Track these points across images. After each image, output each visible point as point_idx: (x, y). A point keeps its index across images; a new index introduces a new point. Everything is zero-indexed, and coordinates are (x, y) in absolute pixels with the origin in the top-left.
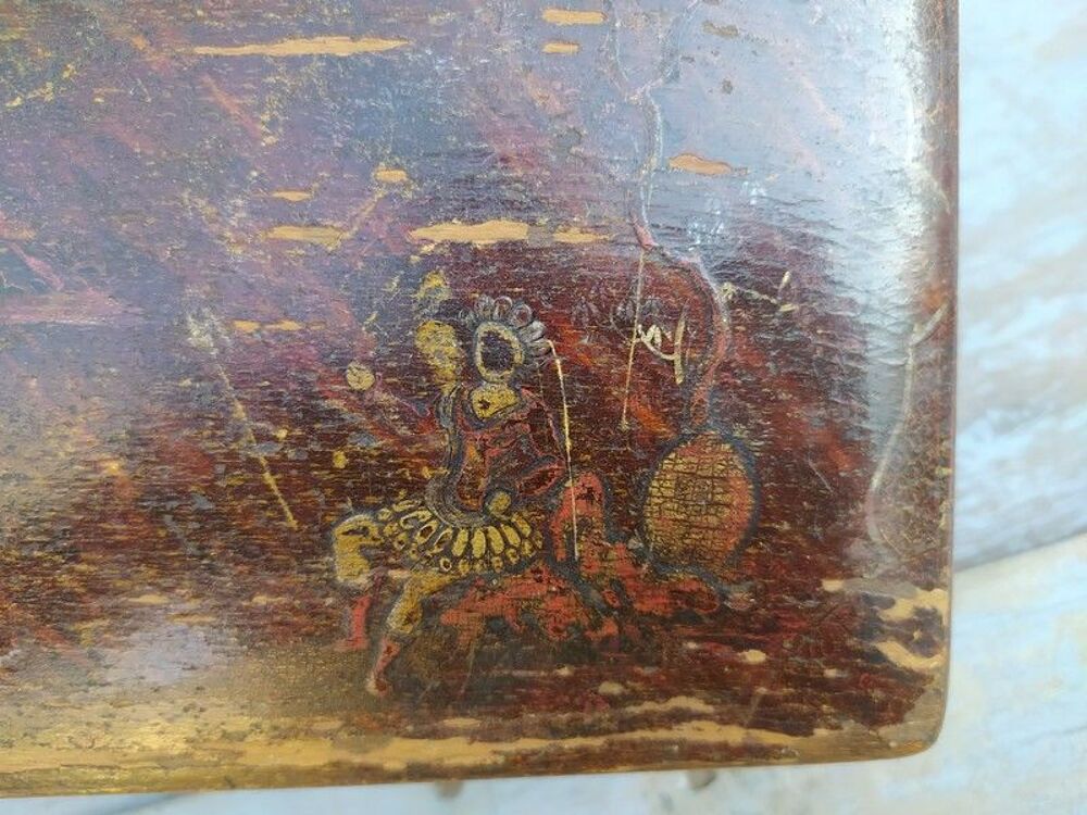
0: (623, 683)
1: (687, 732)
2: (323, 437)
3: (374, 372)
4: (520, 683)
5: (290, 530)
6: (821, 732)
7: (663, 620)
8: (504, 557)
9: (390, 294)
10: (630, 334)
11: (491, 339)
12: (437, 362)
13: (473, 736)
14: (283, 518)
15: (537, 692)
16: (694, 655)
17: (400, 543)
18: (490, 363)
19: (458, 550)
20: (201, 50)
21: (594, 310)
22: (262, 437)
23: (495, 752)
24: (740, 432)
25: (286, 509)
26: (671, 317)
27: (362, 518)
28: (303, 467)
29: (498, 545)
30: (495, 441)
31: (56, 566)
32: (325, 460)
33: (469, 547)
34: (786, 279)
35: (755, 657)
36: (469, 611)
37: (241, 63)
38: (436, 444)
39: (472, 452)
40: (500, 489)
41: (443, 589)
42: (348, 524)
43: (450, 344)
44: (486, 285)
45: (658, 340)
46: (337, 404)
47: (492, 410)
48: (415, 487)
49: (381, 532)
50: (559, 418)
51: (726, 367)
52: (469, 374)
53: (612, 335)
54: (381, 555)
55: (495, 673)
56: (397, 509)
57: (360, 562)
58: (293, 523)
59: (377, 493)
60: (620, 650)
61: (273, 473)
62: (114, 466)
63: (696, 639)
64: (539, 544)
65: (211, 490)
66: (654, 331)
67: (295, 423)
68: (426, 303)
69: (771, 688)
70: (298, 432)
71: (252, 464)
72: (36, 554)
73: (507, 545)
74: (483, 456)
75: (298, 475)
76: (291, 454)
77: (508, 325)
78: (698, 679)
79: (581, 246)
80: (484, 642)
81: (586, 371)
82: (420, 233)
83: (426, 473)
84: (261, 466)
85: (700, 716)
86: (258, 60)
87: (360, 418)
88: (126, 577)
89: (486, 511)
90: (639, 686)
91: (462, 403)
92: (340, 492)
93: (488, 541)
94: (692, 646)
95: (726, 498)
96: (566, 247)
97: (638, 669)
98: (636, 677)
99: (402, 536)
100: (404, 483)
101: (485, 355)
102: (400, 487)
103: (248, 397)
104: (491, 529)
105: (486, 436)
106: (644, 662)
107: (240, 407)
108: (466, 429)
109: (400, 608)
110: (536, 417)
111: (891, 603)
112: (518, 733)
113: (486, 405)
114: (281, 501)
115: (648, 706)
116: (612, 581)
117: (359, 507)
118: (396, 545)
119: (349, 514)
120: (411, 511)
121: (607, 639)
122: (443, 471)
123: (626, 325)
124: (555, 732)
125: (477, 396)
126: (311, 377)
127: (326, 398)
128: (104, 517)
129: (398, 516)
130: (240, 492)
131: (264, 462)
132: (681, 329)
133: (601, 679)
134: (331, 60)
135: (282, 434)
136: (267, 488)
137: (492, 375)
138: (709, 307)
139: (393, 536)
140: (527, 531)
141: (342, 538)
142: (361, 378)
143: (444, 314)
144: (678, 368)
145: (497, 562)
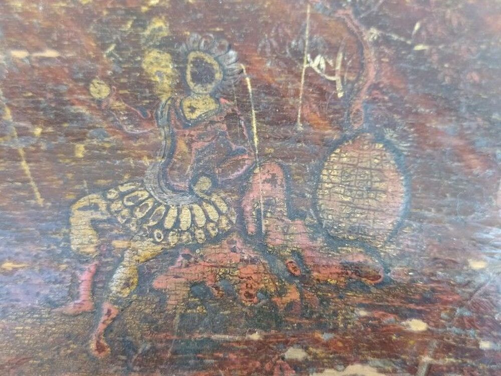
0: (306, 349)
2: (68, 133)
3: (110, 85)
4: (220, 346)
5: (37, 206)
7: (337, 288)
8: (206, 231)
9: (125, 32)
10: (302, 61)
11: (198, 62)
12: (158, 79)
14: (32, 197)
15: (232, 356)
16: (365, 321)
17: (123, 217)
18: (196, 78)
19: (169, 224)
21: (275, 44)
22: (23, 133)
24: (389, 134)
25: (36, 189)
26: (331, 50)
27: (94, 198)
28: (50, 154)
29: (201, 221)
30: (200, 137)
32: (70, 153)
33: (178, 221)
34: (417, 27)
35: (417, 326)
36: (176, 277)
38: (155, 139)
39: (182, 146)
40: (203, 174)
41: (156, 257)
42: (83, 202)
43: (167, 66)
44: (195, 26)
45: (323, 66)
46: (83, 110)
47: (198, 113)
48: (137, 173)
49: (108, 208)
50: (249, 121)
51: (375, 86)
52: (182, 88)
53: (286, 61)
55: (198, 336)
56: (123, 189)
58: (40, 201)
59: (107, 177)
60: (303, 315)
61: (28, 162)
63: (367, 307)
64: (234, 219)
66: (319, 60)
67: (48, 123)
68: (151, 37)
69: (435, 357)
70: (50, 129)
71: (13, 155)
73: (209, 220)
74: (190, 147)
75: (49, 162)
76: (44, 147)
77: (210, 54)
78: (371, 347)
80: (188, 306)
81: (269, 87)
83: (146, 161)
84: (20, 156)
87: (98, 119)
89: (191, 191)
90: (319, 351)
91: (175, 108)
93: (193, 216)
94: (363, 313)
95: (382, 186)
97: (318, 335)
98: (317, 342)
99: (125, 212)
100: (128, 170)
101: (193, 75)
102: (125, 173)
103: (15, 105)
104: (196, 206)
105: (192, 133)
106: (322, 327)
107: (8, 111)
108: (177, 127)
109: (120, 274)
110: (231, 117)
113: (193, 109)
114: (32, 184)
116: (293, 252)
117: (94, 189)
118: (119, 219)
119: (84, 194)
120: (133, 191)
121: (291, 305)
123: (298, 55)
125: (187, 103)
126: (63, 89)
127: (73, 104)
129: (122, 196)
131: (22, 152)
132: (340, 57)
133: (287, 344)
135: (38, 131)
136: (22, 173)
137: (198, 88)
138: (360, 46)
139: (118, 212)
140: (224, 208)
141: (77, 213)
142: (100, 90)
143: (165, 45)
144: (339, 86)
145: (200, 234)
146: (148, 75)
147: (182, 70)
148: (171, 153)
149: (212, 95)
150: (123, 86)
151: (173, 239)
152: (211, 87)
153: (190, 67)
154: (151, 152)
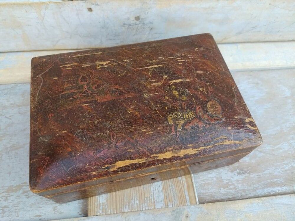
0: (212, 135)
1: (224, 143)
2: (164, 105)
4: (198, 136)
5: (161, 118)
9: (168, 88)
11: (182, 91)
12: (176, 95)
13: (193, 148)
14: (160, 116)
15: (201, 138)
19: (184, 117)
20: (140, 68)
21: (193, 87)
22: (156, 106)
24: (216, 99)
26: (202, 87)
27: (171, 115)
28: (161, 109)
30: (186, 103)
31: (130, 128)
32: (165, 108)
33: (186, 117)
34: (215, 82)
35: (229, 128)
36: (188, 126)
37: (145, 69)
38: (178, 104)
39: (183, 105)
40: (188, 109)
41: (184, 123)
42: (169, 116)
43: (177, 93)
44: (179, 86)
45: (202, 90)
46: (165, 101)
48: (177, 110)
49: (174, 116)
50: (193, 99)
51: (211, 92)
52: (180, 96)
53: (196, 90)
54: (174, 120)
55: (194, 135)
56: (175, 113)
57: (172, 121)
59: (172, 111)
60: (210, 129)
61: (158, 111)
62: (137, 113)
63: (220, 126)
64: (195, 115)
65: (150, 114)
68: (173, 89)
69: (234, 133)
70: (160, 105)
71: (155, 110)
72: (127, 126)
73: (191, 116)
74: (185, 105)
75: (162, 110)
76: (160, 108)
79: (189, 81)
80: (192, 130)
81: (194, 94)
82: (170, 82)
83: (178, 108)
85: (225, 139)
86: (147, 68)
87: (168, 102)
88: (140, 128)
89: (187, 112)
90: (215, 135)
91: (180, 99)
92: (167, 112)
93: (188, 116)
95: (217, 107)
96: (188, 81)
98: (214, 133)
99: (177, 116)
100: (175, 110)
103: (153, 102)
104: (188, 114)
105: (184, 102)
106: (214, 131)
108: (181, 102)
109: (179, 127)
110: (190, 99)
111: (245, 120)
112: (200, 146)
113: (183, 99)
114: (160, 114)
115: (217, 138)
116: (206, 119)
117: (170, 114)
119: (169, 115)
120: (177, 113)
121: (208, 128)
122: (180, 107)
123: (197, 88)
126: (161, 99)
127: (163, 101)
128: (136, 120)
129: (175, 114)
130: (154, 114)
132: (204, 88)
134: (155, 67)
135: (158, 106)
136: (158, 113)
137: (183, 95)
138: (207, 86)
139: (175, 117)
140: (193, 114)
141: (169, 118)
142: (167, 98)
143: (175, 90)
144: (205, 92)
146: (174, 95)
147: (179, 93)
148: (182, 106)
149: (186, 96)
150: (170, 97)
151: (186, 120)
152: (185, 95)
153: (181, 92)
154: (179, 106)
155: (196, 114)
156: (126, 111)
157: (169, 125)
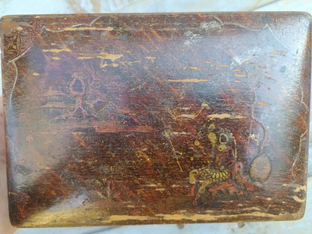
0: (243, 204)
1: (254, 214)
2: (189, 154)
3: (200, 142)
4: (223, 203)
5: (181, 172)
6: (280, 214)
7: (252, 191)
8: (222, 178)
9: (203, 127)
10: (249, 136)
11: (223, 136)
12: (212, 141)
13: (211, 214)
14: (180, 170)
15: (226, 205)
16: (257, 199)
17: (202, 175)
18: (222, 141)
19: (213, 177)
20: (169, 80)
21: (242, 131)
22: (177, 154)
23: (215, 218)
25: (181, 168)
27: (195, 170)
29: (221, 176)
30: (222, 156)
31: (135, 179)
32: (189, 159)
33: (216, 176)
35: (269, 199)
36: (214, 189)
37: (178, 83)
38: (211, 156)
39: (218, 158)
40: (222, 165)
41: (210, 185)
42: (193, 171)
43: (214, 137)
44: (222, 126)
45: (254, 137)
46: (192, 148)
47: (222, 150)
48: (206, 164)
49: (199, 173)
50: (235, 152)
51: (267, 142)
52: (218, 143)
53: (245, 136)
54: (198, 177)
55: (218, 201)
56: (202, 168)
57: (194, 179)
58: (182, 171)
59: (199, 165)
60: (243, 197)
61: (179, 161)
62: (148, 159)
63: (258, 195)
64: (229, 176)
65: (167, 165)
66: (253, 135)
67: (184, 152)
68: (210, 129)
69: (272, 205)
70: (184, 153)
71: (175, 160)
72: (131, 176)
73: (223, 176)
74: (220, 159)
75: (184, 161)
76: (183, 158)
77: (226, 134)
78: (258, 204)
79: (240, 119)
80: (217, 195)
81: (240, 143)
82: (210, 116)
83: (208, 162)
84: (177, 160)
85: (257, 211)
86: (181, 83)
87: (196, 151)
88: (148, 181)
89: (219, 169)
90: (246, 204)
91: (216, 148)
92: (191, 165)
93: (219, 175)
94: (257, 197)
95: (265, 168)
96: (238, 119)
97: (246, 201)
98: (246, 203)
99: (203, 174)
100: (204, 163)
101: (221, 139)
102: (203, 164)
103: (175, 147)
104: (220, 173)
105: (220, 155)
106: (248, 200)
107: (174, 148)
108: (216, 153)
109: (201, 188)
110: (230, 151)
111: (295, 188)
112: (221, 214)
113: (221, 149)
114: (180, 167)
115: (247, 209)
116: (243, 183)
117: (195, 168)
118: (201, 175)
119: (193, 169)
120: (205, 169)
121: (241, 195)
122: (212, 161)
123: (248, 134)
124: (228, 214)
125: (219, 147)
126: (187, 143)
127: (190, 147)
128: (145, 169)
129: (202, 170)
130: (172, 165)
131: (177, 159)
132: (259, 134)
133: (239, 203)
134: (195, 83)
135: (181, 154)
136: (178, 164)
137: (222, 143)
139: (201, 174)
140: (227, 173)
141: (191, 174)
142: (197, 143)
143: (214, 131)
144: (258, 143)
145: (221, 179)
146: (210, 139)
147: (218, 138)
148: (214, 160)
149: (226, 145)
150: (203, 142)
151: (214, 180)
152: (225, 143)
153: (220, 137)
154: (210, 159)
155: (231, 175)
156: (134, 155)
157: (189, 183)
